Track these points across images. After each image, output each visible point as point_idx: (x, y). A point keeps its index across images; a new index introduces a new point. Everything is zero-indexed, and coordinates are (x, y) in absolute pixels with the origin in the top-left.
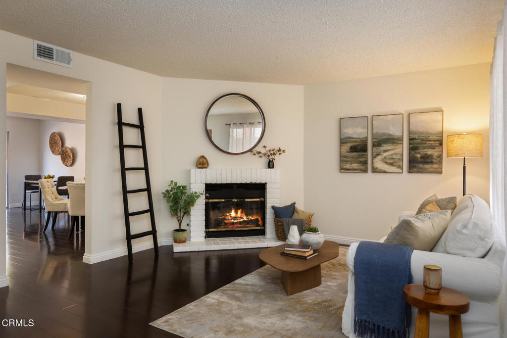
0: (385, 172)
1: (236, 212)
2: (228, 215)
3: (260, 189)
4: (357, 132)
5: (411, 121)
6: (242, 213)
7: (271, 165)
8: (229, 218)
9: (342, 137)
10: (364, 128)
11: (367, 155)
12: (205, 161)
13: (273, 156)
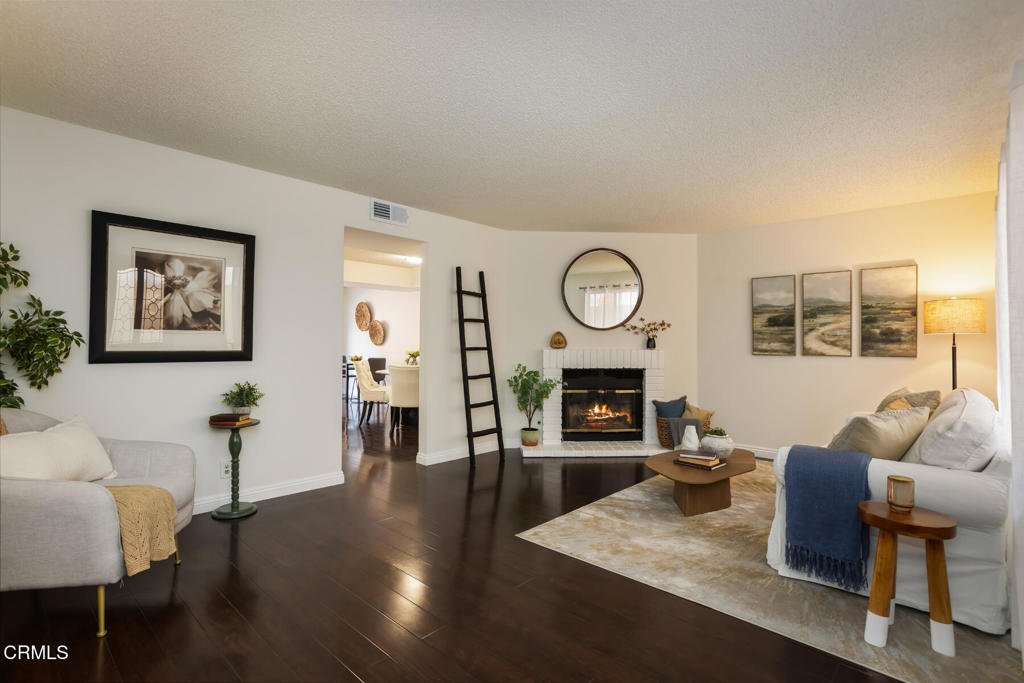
0: (822, 355)
1: (601, 409)
2: (590, 410)
3: (636, 376)
4: (779, 298)
5: (864, 280)
6: (607, 408)
7: (650, 344)
8: (592, 414)
9: (755, 305)
10: (788, 292)
11: (794, 330)
12: (562, 339)
13: (654, 333)
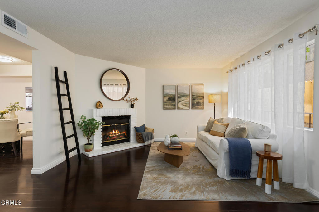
0: (183, 109)
1: (115, 131)
2: (111, 133)
3: (127, 118)
4: (172, 92)
5: (193, 88)
6: (118, 131)
7: (132, 106)
8: (112, 134)
9: (164, 94)
10: (174, 90)
11: (175, 102)
12: (101, 104)
13: (134, 102)
